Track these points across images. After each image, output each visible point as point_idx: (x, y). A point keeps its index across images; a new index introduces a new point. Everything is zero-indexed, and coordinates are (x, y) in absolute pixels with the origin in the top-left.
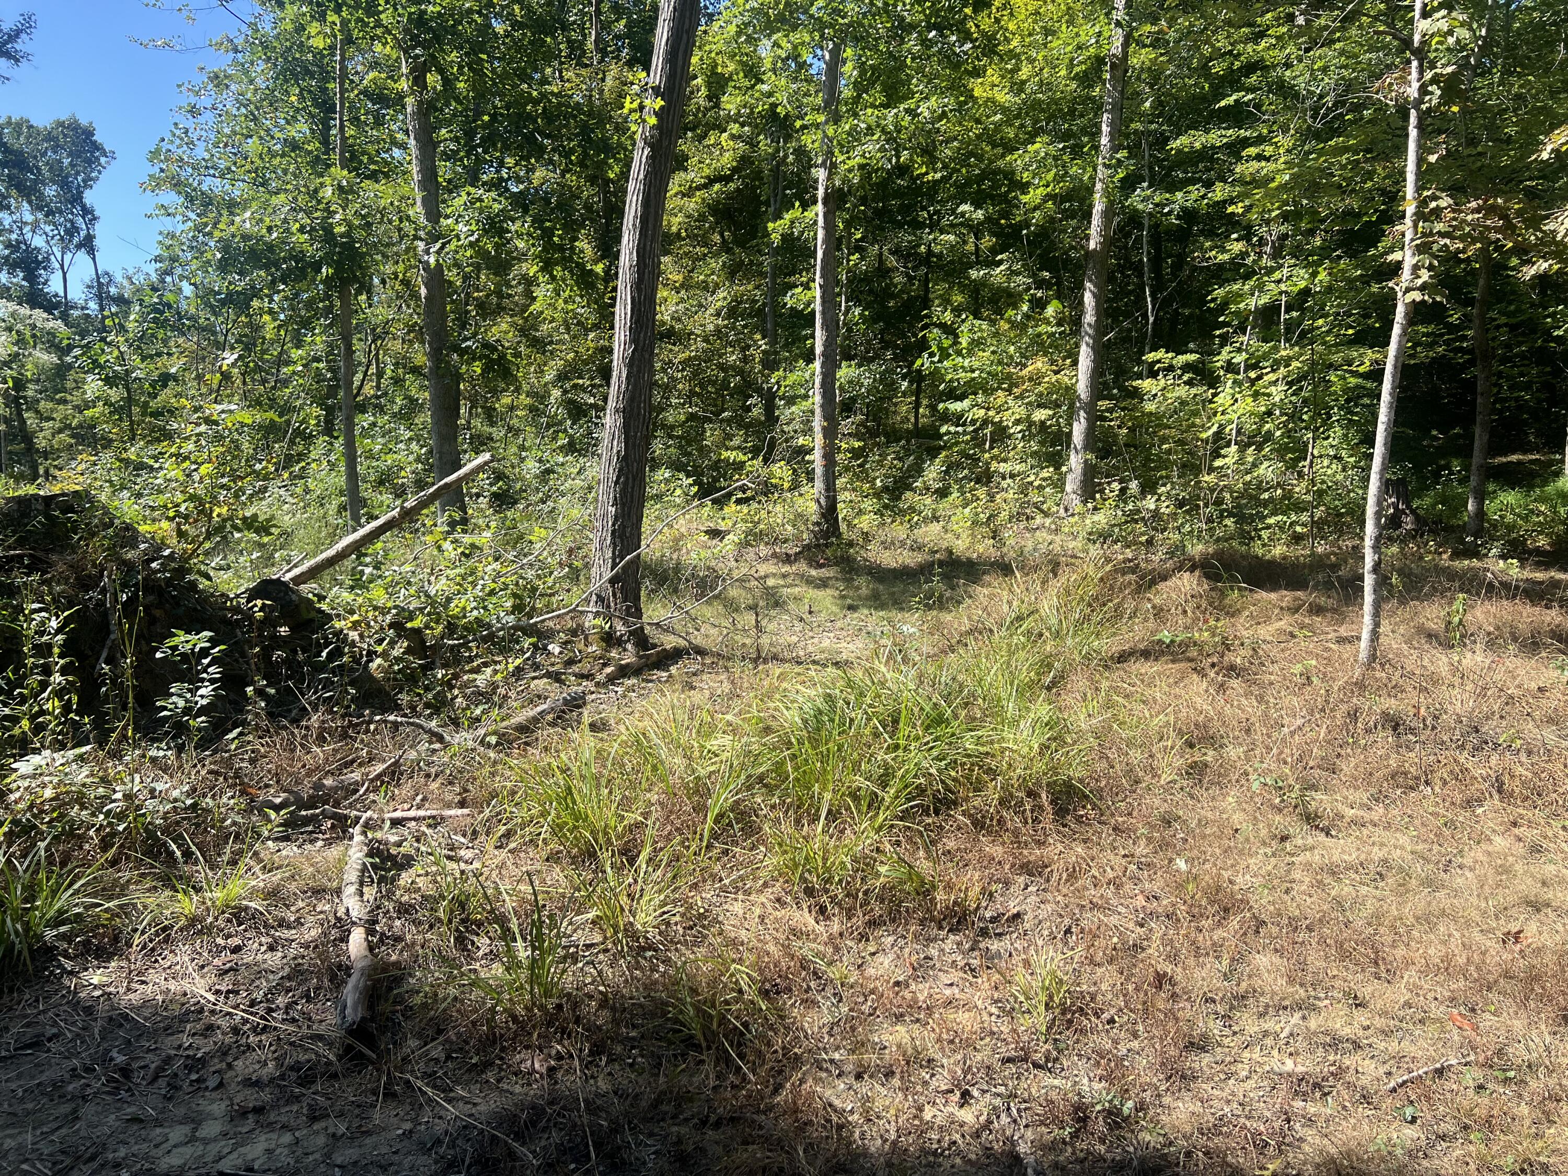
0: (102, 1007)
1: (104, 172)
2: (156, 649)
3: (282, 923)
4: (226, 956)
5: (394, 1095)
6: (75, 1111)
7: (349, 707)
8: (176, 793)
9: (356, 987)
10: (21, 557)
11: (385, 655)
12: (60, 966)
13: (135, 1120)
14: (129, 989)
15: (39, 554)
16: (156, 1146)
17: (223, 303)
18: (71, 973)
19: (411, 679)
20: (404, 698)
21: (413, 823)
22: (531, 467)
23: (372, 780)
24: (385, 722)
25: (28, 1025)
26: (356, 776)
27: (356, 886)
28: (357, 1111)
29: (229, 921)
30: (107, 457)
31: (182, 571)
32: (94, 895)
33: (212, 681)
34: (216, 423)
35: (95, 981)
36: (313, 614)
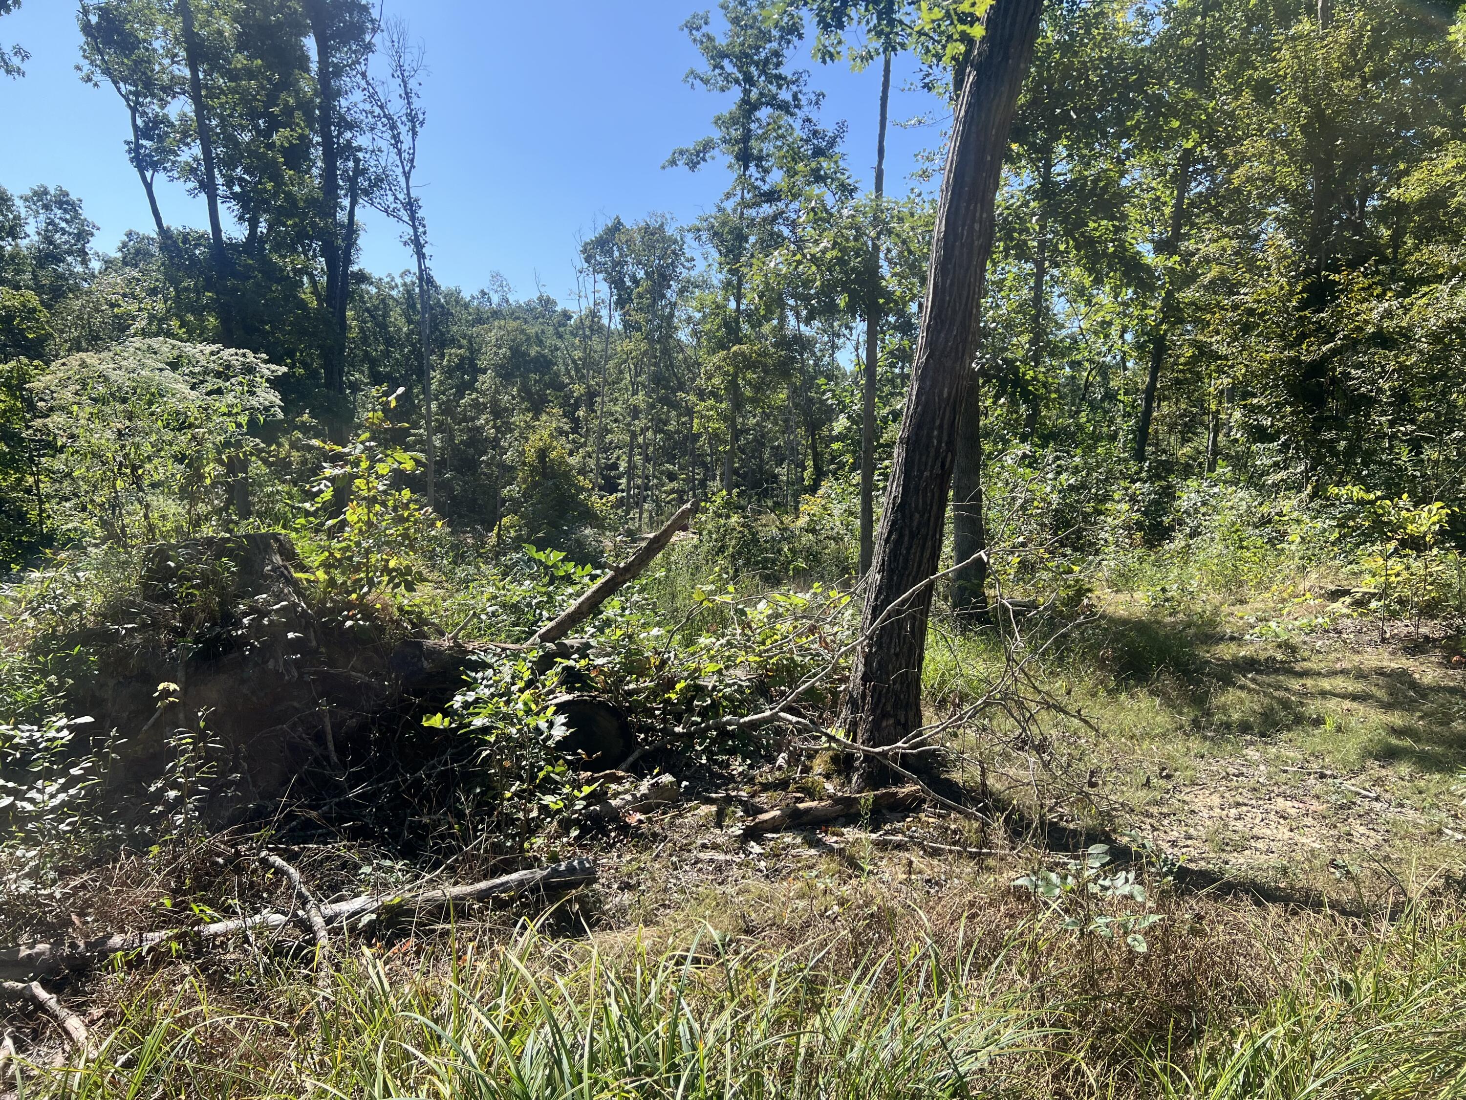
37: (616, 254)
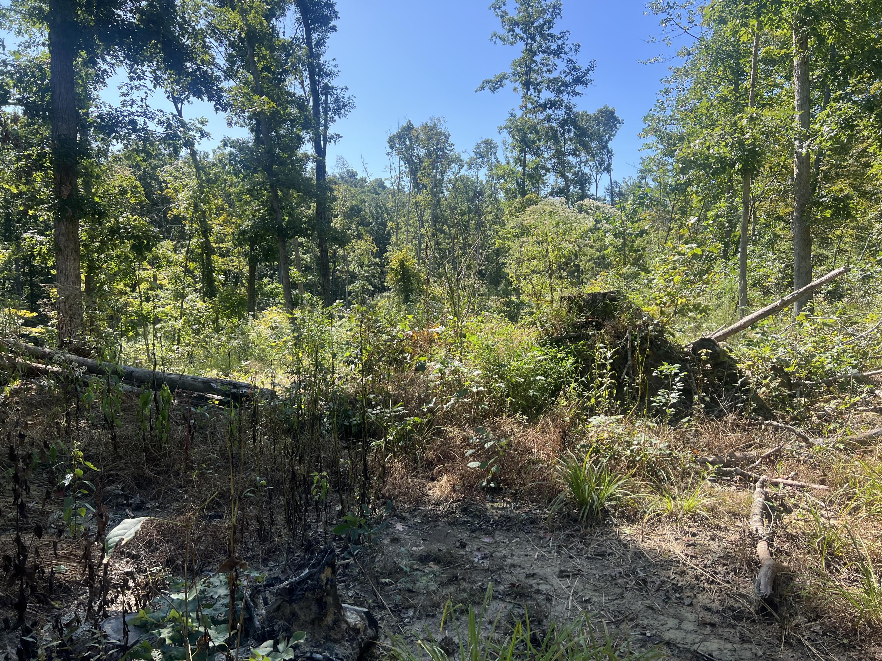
0: (631, 546)
1: (618, 131)
2: (653, 371)
3: (718, 527)
4: (689, 537)
5: (791, 645)
6: (622, 593)
7: (750, 414)
8: (661, 446)
9: (766, 575)
10: (592, 321)
11: (767, 386)
12: (611, 520)
13: (650, 608)
14: (643, 541)
15: (600, 321)
16: (662, 625)
17: (673, 190)
18: (616, 525)
19: (783, 402)
20: (778, 413)
21: (790, 488)
22: (856, 275)
23: (763, 458)
24: (771, 425)
25: (599, 545)
26: (753, 453)
27: (759, 517)
28: (768, 646)
29: (689, 518)
30: (613, 272)
31: (662, 332)
32: (628, 490)
33: (679, 390)
34: (684, 254)
35: (627, 532)
36: (726, 359)
37: (408, 143)
